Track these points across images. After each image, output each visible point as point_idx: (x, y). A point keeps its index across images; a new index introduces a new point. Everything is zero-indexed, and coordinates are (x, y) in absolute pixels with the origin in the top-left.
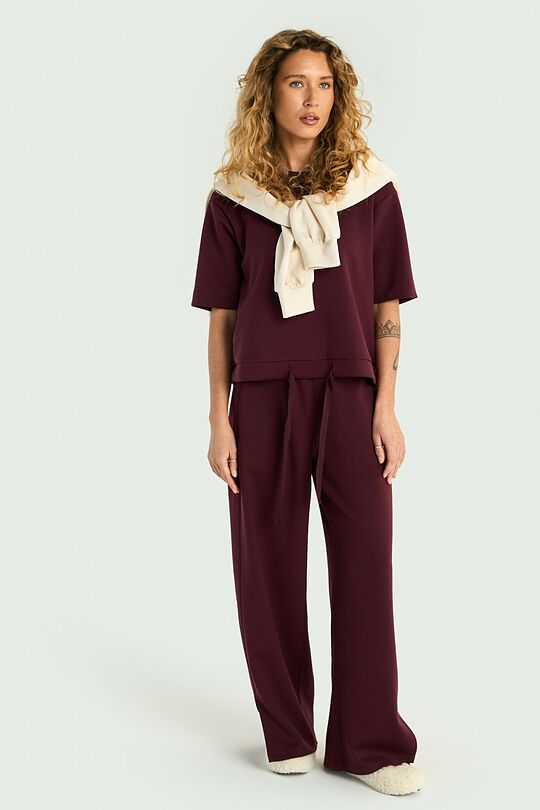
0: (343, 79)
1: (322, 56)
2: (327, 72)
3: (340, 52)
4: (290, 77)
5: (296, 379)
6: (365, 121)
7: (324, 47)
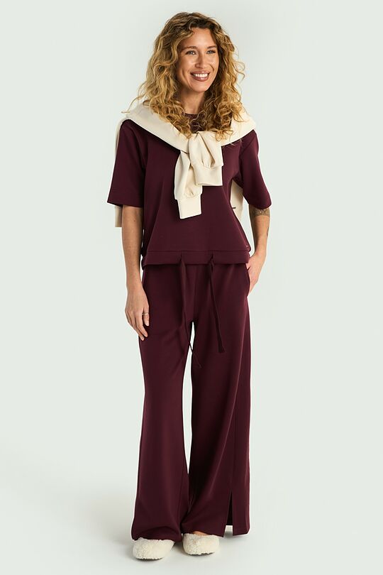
0: (224, 47)
1: (207, 32)
2: (212, 44)
3: (220, 27)
4: (186, 48)
5: (186, 265)
6: (239, 77)
7: (209, 25)
